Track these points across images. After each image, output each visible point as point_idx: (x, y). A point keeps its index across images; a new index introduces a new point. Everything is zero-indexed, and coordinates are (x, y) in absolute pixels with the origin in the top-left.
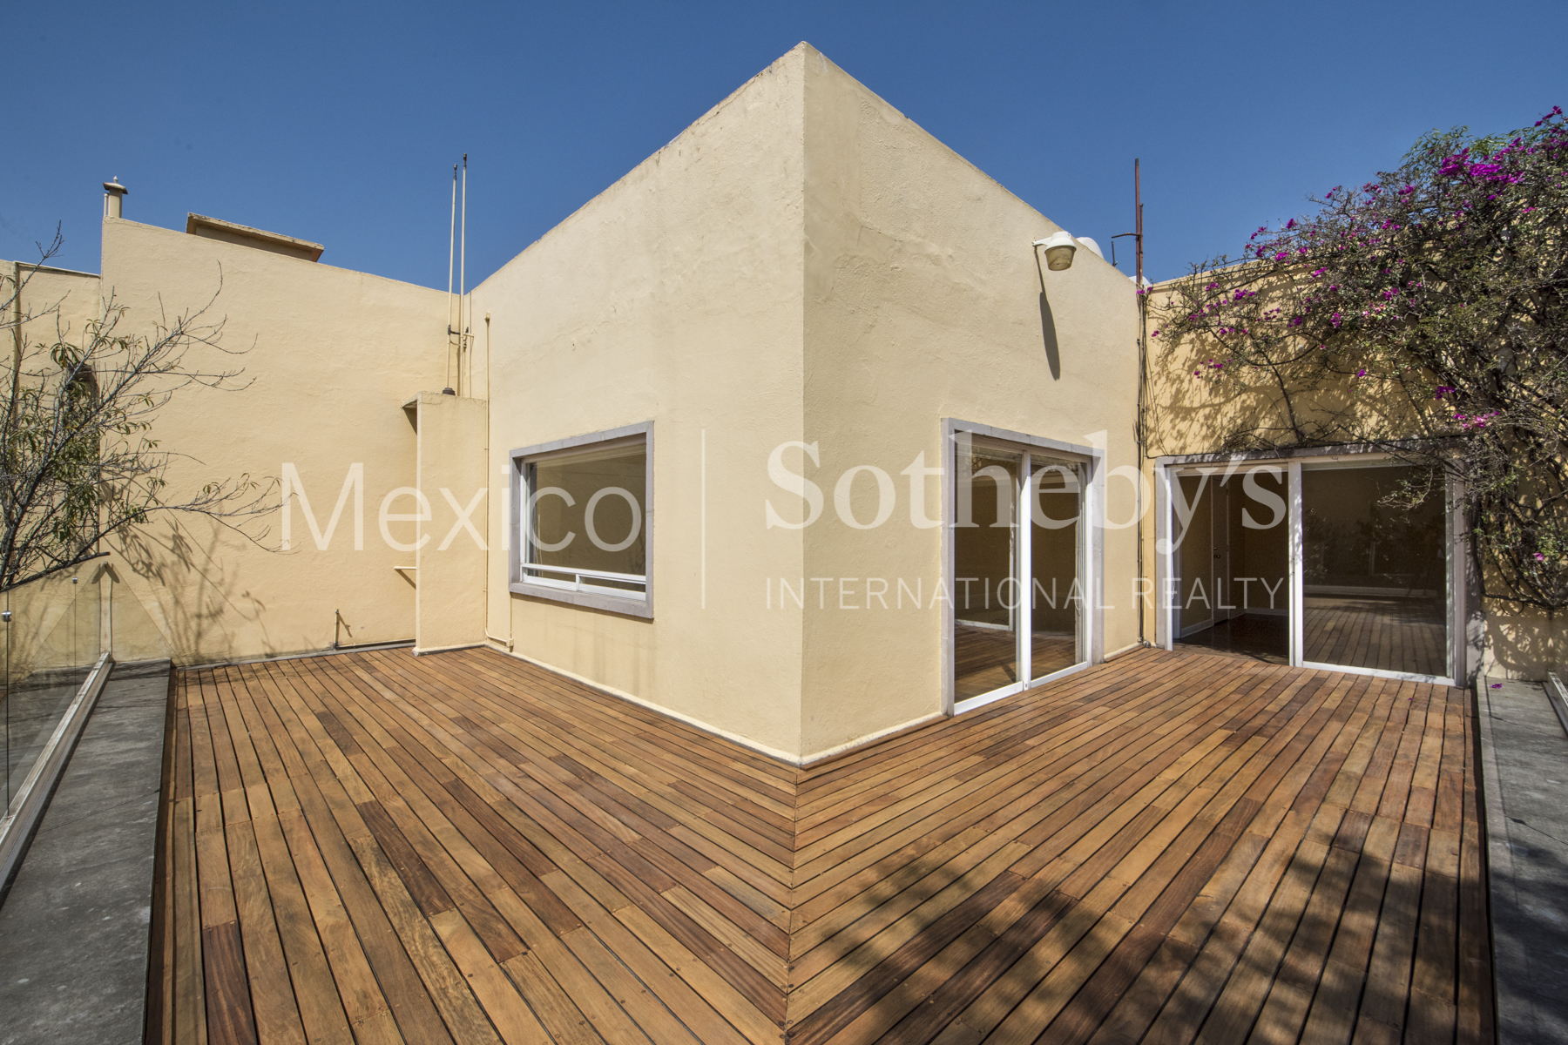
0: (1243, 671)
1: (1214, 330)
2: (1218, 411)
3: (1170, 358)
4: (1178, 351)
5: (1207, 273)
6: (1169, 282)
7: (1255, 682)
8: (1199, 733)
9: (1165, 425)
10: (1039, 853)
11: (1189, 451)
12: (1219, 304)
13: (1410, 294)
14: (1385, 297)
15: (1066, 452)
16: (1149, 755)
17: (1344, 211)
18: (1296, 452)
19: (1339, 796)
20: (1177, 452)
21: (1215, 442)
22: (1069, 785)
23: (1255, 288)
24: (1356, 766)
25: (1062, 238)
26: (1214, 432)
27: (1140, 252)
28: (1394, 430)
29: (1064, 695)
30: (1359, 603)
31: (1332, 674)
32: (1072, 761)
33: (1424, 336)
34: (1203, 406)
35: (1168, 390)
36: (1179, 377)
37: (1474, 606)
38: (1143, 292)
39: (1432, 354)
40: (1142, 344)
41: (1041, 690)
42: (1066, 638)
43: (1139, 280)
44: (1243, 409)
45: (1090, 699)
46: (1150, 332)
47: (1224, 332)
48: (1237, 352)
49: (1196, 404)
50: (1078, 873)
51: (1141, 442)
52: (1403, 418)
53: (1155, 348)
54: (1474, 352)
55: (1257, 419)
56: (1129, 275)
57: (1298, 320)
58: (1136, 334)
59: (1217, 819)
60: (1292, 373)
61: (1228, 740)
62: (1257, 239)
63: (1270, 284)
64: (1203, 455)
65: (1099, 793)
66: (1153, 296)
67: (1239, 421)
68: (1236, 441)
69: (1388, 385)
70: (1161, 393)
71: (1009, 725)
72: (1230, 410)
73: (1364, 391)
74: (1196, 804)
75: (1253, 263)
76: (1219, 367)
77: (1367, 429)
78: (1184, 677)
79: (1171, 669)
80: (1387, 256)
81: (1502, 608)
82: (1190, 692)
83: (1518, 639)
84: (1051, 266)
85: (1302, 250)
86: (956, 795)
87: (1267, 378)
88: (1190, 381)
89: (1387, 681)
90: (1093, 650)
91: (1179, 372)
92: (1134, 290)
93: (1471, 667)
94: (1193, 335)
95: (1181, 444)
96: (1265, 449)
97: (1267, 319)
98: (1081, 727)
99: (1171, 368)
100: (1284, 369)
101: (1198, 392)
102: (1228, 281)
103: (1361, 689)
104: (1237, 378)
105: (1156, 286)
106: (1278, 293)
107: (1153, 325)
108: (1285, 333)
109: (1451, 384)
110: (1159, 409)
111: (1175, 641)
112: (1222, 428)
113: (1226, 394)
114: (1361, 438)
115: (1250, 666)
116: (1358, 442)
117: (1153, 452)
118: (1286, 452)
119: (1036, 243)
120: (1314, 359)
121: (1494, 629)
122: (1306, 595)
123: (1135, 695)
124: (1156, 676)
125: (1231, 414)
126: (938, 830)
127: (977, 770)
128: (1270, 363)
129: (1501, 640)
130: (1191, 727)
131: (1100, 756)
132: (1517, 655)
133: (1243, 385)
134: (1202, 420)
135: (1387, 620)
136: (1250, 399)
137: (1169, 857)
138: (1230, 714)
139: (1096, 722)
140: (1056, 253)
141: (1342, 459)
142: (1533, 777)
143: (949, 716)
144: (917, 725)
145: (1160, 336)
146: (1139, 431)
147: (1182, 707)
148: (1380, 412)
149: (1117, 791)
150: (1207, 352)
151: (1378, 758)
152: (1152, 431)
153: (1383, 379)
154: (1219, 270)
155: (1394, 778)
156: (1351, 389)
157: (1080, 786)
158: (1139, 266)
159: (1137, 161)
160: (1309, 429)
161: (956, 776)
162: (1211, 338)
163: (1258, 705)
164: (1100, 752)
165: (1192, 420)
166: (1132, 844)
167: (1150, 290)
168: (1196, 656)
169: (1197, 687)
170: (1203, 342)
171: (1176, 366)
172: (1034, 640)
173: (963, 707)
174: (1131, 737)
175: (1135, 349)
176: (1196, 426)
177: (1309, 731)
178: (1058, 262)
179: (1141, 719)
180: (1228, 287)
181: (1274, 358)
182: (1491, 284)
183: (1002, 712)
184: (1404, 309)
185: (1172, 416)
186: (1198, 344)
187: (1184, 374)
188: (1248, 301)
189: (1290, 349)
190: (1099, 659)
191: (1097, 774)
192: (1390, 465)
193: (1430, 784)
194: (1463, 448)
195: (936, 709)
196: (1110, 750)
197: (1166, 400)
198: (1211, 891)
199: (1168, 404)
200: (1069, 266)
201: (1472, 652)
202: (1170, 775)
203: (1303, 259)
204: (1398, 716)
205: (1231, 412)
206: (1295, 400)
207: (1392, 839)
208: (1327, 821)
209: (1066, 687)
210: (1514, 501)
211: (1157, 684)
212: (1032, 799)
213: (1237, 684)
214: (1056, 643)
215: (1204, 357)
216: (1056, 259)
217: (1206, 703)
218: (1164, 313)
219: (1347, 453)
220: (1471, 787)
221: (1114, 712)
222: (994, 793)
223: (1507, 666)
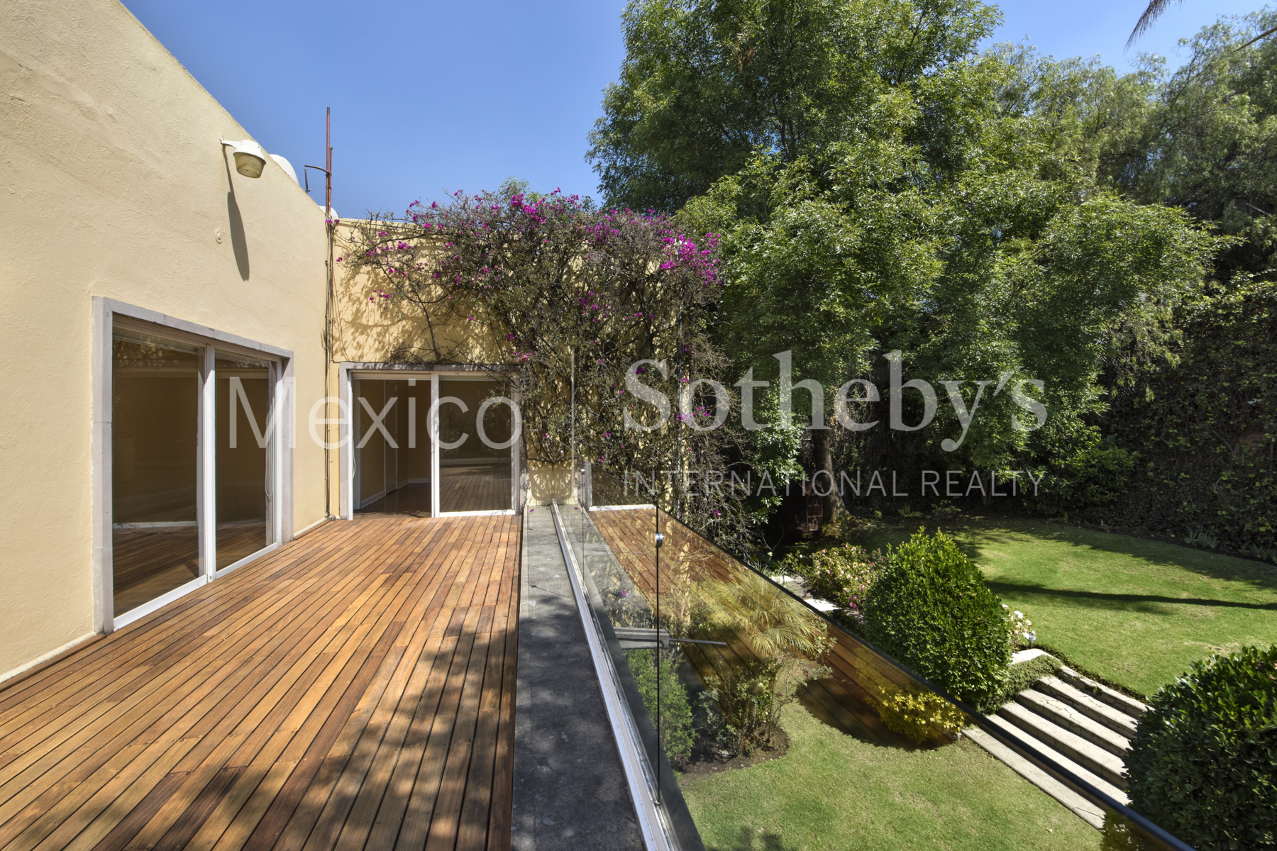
0: (402, 527)
1: (385, 268)
2: (386, 331)
3: (351, 282)
4: (358, 278)
5: (380, 222)
6: (352, 220)
7: (408, 533)
8: (366, 582)
9: (348, 336)
10: (207, 742)
11: (366, 359)
12: (387, 248)
13: (496, 274)
14: (483, 272)
15: (254, 350)
16: (323, 613)
17: (463, 208)
18: (436, 367)
19: (451, 602)
20: (357, 359)
21: (385, 354)
22: (247, 662)
23: (412, 243)
24: (461, 579)
25: (252, 147)
26: (383, 347)
27: (329, 188)
28: (488, 357)
29: (251, 578)
30: (474, 469)
31: (455, 518)
32: (253, 638)
33: (502, 302)
34: (376, 325)
35: (350, 308)
36: (359, 299)
37: (524, 466)
38: (330, 222)
39: (507, 313)
40: (329, 265)
41: (226, 579)
42: (259, 524)
43: (328, 210)
44: (404, 332)
45: (276, 576)
46: (336, 257)
47: (391, 271)
48: (400, 287)
49: (371, 323)
50: (249, 741)
51: (328, 349)
52: (492, 350)
53: (341, 272)
54: (524, 316)
55: (412, 341)
56: (319, 204)
57: (437, 274)
58: (326, 257)
59: (372, 646)
60: (434, 311)
61: (386, 581)
62: (414, 207)
63: (422, 243)
64: (376, 363)
65: (275, 659)
66: (338, 228)
67: (401, 341)
68: (398, 355)
69: (485, 328)
70: (345, 310)
71: (186, 622)
72: (395, 331)
73: (473, 330)
74: (358, 640)
75: (411, 225)
76: (387, 297)
77: (474, 356)
78: (360, 540)
79: (351, 534)
80: (486, 246)
81: (535, 466)
82: (363, 551)
83: (541, 483)
84: (239, 169)
85: (441, 226)
86: (108, 719)
87: (419, 312)
88: (367, 304)
89: (484, 517)
90: (283, 531)
91: (359, 295)
92: (324, 219)
93: (522, 502)
94: (369, 268)
95: (359, 353)
96: (417, 363)
97: (419, 269)
98: (265, 604)
99: (353, 290)
100: (430, 307)
101: (372, 314)
102: (395, 233)
103: (469, 525)
104: (400, 308)
105: (342, 220)
106: (425, 252)
107: (338, 252)
108: (430, 281)
109: (514, 333)
110: (343, 323)
111: (355, 511)
112: (390, 344)
113: (392, 318)
114: (471, 361)
115: (409, 522)
116: (470, 364)
117: (338, 357)
118: (430, 366)
119: (224, 142)
120: (446, 303)
121: (531, 479)
122: (442, 466)
123: (317, 563)
124: (338, 543)
125: (395, 335)
126: (78, 769)
127: (139, 682)
128: (420, 301)
129: (534, 483)
130: (361, 578)
131: (281, 625)
132: (541, 492)
133: (403, 314)
134: (375, 336)
135: (488, 478)
136: (407, 324)
137: (333, 690)
138: (389, 561)
139: (280, 596)
140: (245, 159)
141: (461, 374)
142: (541, 559)
143: (105, 633)
144: (61, 654)
145: (343, 262)
146: (326, 339)
147: (356, 563)
148: (481, 345)
149: (293, 652)
150: (379, 284)
151: (474, 570)
152: (337, 340)
153: (483, 324)
154: (388, 223)
155: (481, 579)
156: (466, 327)
157: (258, 659)
158: (328, 199)
159: (328, 109)
160: (443, 352)
161: (109, 699)
162: (382, 274)
163: (409, 550)
164: (281, 622)
165: (368, 335)
166: (302, 693)
167: (337, 222)
168: (370, 521)
169: (368, 546)
170: (377, 275)
171: (356, 290)
172: (219, 533)
173: (123, 621)
174: (311, 600)
175: (324, 269)
176: (371, 340)
177: (439, 561)
178: (247, 168)
179: (322, 583)
180: (394, 237)
181: (423, 298)
182: (532, 277)
183: (178, 611)
184: (492, 282)
185: (353, 330)
186: (373, 276)
187: (362, 298)
188: (407, 252)
189: (433, 293)
190: (289, 538)
191: (275, 642)
192: (485, 380)
193: (498, 578)
194: (518, 372)
195: (88, 630)
196: (290, 618)
197: (348, 316)
198: (363, 704)
199: (350, 319)
200: (258, 176)
201: (522, 492)
202: (341, 622)
203: (440, 232)
204: (487, 538)
205: (395, 334)
206: (435, 330)
207: (477, 620)
208: (442, 622)
209: (254, 570)
210: (539, 404)
211: (338, 549)
212: (206, 689)
213: (396, 537)
214: (247, 530)
215: (375, 288)
216: (245, 165)
217: (374, 557)
218: (348, 244)
219: (464, 370)
220: (516, 573)
221: (298, 582)
222: (160, 699)
223: (537, 498)
